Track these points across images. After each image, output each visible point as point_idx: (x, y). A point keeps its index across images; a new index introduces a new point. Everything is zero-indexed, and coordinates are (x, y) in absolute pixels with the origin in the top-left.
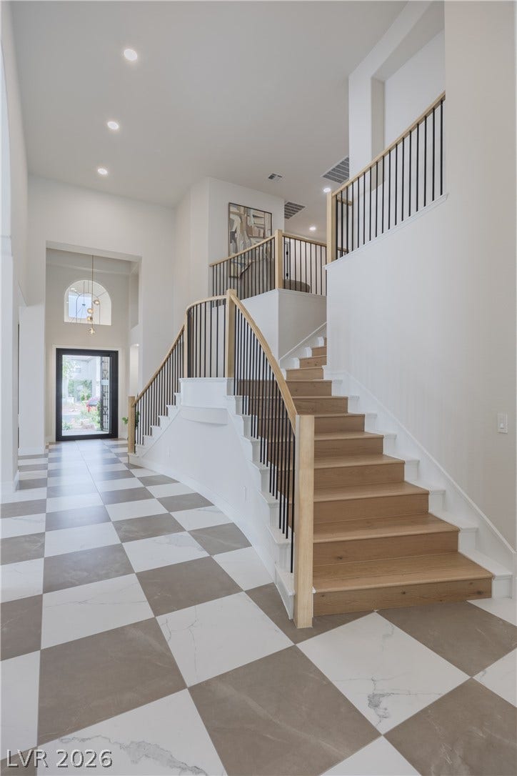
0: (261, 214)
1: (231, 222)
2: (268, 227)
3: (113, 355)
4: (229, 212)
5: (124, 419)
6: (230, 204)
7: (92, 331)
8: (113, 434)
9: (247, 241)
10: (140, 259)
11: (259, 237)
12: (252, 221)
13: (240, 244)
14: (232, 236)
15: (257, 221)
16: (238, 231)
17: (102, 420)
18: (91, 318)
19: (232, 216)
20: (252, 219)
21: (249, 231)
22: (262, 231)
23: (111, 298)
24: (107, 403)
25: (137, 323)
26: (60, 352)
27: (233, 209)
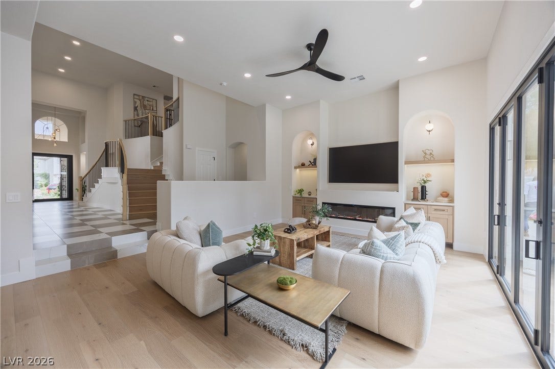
0: (151, 100)
1: (135, 103)
2: (154, 106)
3: (70, 158)
4: (134, 98)
5: (77, 189)
6: (134, 94)
7: (55, 145)
8: (70, 198)
9: (144, 111)
10: (86, 111)
11: (150, 110)
12: (146, 103)
13: (140, 112)
14: (136, 109)
15: (149, 102)
16: (139, 107)
17: (61, 193)
18: (54, 138)
19: (135, 100)
20: (146, 102)
21: (145, 107)
22: (152, 107)
23: (67, 128)
24: (65, 183)
25: (85, 142)
26: (34, 154)
27: (135, 97)
